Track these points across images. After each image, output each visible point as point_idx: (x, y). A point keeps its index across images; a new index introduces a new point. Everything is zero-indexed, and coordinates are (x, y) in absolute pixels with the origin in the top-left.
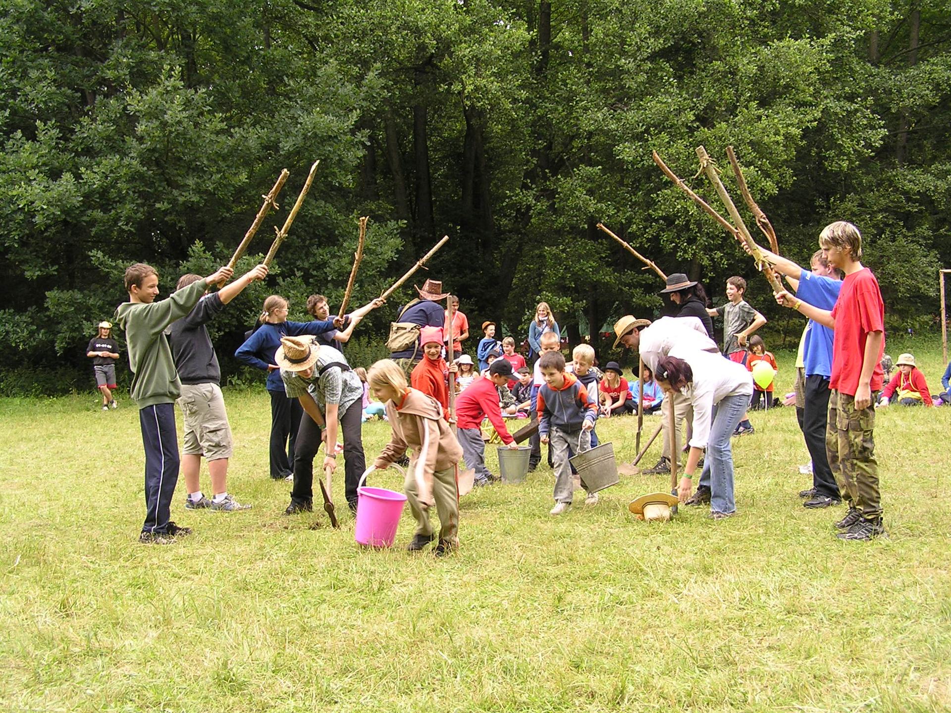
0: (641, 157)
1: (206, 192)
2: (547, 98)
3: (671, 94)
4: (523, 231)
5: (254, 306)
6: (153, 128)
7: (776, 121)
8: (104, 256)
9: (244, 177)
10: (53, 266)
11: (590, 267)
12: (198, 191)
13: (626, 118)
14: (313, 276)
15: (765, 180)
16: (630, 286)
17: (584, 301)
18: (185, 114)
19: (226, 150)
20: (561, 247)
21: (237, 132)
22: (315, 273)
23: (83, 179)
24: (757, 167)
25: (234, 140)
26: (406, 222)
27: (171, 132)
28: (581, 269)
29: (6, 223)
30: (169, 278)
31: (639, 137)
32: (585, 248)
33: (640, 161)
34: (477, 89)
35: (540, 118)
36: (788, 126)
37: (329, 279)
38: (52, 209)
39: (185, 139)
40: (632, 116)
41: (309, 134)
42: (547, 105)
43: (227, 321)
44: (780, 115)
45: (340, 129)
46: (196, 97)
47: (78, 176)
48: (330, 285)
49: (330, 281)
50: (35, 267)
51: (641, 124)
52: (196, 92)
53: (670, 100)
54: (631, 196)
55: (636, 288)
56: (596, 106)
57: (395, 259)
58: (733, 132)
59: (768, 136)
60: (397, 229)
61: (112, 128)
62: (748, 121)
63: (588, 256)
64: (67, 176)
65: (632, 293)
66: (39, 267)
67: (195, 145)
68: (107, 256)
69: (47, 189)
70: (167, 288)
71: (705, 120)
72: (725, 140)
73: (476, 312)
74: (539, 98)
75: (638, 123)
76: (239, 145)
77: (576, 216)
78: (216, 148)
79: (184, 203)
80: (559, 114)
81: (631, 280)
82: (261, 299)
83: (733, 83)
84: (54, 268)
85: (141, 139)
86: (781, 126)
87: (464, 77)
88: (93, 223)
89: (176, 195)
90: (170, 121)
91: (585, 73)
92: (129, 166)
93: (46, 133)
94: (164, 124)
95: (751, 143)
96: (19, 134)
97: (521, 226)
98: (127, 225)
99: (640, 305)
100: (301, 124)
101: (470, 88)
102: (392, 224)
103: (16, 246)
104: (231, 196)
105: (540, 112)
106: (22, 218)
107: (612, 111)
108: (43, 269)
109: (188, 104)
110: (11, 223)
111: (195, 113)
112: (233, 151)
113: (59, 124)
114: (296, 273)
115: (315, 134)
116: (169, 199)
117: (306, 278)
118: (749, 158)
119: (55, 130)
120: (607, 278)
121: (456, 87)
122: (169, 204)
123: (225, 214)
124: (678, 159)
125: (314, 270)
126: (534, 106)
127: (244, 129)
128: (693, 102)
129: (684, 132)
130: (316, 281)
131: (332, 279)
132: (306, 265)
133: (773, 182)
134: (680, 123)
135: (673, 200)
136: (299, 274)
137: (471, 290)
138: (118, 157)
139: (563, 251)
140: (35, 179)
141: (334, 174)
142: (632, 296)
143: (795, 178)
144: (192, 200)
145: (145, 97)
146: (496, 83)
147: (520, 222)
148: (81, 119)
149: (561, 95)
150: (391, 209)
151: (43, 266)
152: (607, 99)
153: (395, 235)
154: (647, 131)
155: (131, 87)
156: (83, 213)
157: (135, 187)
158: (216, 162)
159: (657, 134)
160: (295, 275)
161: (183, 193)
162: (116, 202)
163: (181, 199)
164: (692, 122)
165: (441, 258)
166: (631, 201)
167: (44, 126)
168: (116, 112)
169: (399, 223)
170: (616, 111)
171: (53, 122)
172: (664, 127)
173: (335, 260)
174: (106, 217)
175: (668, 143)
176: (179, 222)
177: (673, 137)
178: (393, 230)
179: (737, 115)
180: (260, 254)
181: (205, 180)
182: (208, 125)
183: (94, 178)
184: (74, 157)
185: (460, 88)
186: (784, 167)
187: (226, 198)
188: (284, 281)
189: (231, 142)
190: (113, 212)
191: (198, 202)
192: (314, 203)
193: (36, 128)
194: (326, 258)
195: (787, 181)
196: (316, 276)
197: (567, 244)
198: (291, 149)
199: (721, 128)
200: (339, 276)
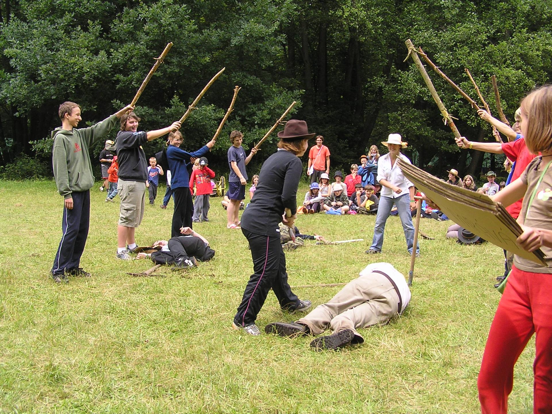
0: (451, 61)
1: (185, 66)
2: (398, 22)
3: (472, 22)
4: (379, 101)
5: (210, 136)
6: (154, 28)
7: (538, 41)
8: (121, 103)
9: (207, 59)
10: (94, 106)
11: (416, 126)
12: (179, 65)
13: (444, 37)
14: (246, 120)
15: (528, 78)
16: (440, 139)
17: (412, 146)
18: (173, 20)
19: (199, 42)
20: (399, 112)
21: (206, 31)
22: (248, 119)
23: (112, 56)
24: (523, 71)
25: (203, 37)
26: (304, 91)
27: (164, 30)
28: (410, 127)
29: (69, 78)
30: (160, 117)
31: (451, 49)
32: (413, 114)
33: (450, 64)
34: (351, 14)
35: (392, 34)
36: (547, 44)
37: (256, 123)
38: (93, 72)
39: (173, 34)
40: (447, 35)
41: (247, 35)
42: (397, 26)
43: (193, 144)
44: (542, 38)
45: (266, 33)
46: (180, 10)
47: (109, 54)
48: (256, 127)
49: (256, 124)
50: (84, 106)
51: (452, 41)
52: (181, 7)
53: (472, 26)
54: (443, 84)
55: (444, 140)
56: (426, 28)
57: (296, 113)
58: (510, 47)
59: (532, 51)
60: (299, 95)
61: (131, 26)
62: (520, 41)
63: (415, 119)
64: (102, 53)
65: (441, 143)
66: (87, 106)
67: (179, 38)
68: (122, 103)
69: (91, 60)
70: (158, 123)
71: (494, 40)
72: (505, 52)
73: (348, 148)
74: (393, 22)
75: (451, 39)
76: (206, 40)
77: (409, 95)
78: (193, 41)
79: (171, 72)
80: (404, 33)
81: (442, 135)
82: (214, 132)
83: (514, 16)
84: (95, 107)
85: (147, 34)
86: (541, 45)
87: (344, 7)
88: (118, 81)
89: (166, 67)
90: (164, 24)
91: (422, 7)
92: (139, 49)
93: (94, 27)
94: (161, 25)
95: (521, 55)
96: (79, 28)
97: (378, 98)
98: (136, 84)
99: (445, 150)
100: (243, 28)
101: (347, 14)
102: (297, 92)
103: (73, 92)
104: (200, 70)
105: (392, 31)
106: (77, 76)
107: (436, 31)
108: (88, 107)
109: (175, 13)
110: (71, 79)
111: (180, 19)
112: (203, 43)
113: (101, 22)
114: (237, 118)
115: (251, 35)
116: (162, 70)
117: (242, 122)
118: (519, 64)
119: (99, 26)
120: (426, 133)
121: (339, 13)
122: (162, 73)
123: (196, 81)
124: (474, 63)
125: (248, 117)
126: (389, 26)
127: (210, 30)
128: (487, 28)
129: (479, 47)
130: (249, 123)
131: (258, 123)
132: (244, 114)
133: (533, 80)
134: (477, 41)
135: (469, 88)
136: (238, 118)
137: (346, 135)
138: (133, 43)
139: (400, 115)
140: (85, 54)
141: (262, 60)
142: (441, 145)
143: (548, 78)
144: (175, 71)
145: (151, 9)
146: (363, 11)
147: (378, 96)
148: (113, 21)
149: (407, 21)
150: (298, 83)
151: (89, 106)
152: (434, 24)
153: (298, 99)
154: (456, 45)
155: (142, 3)
156: (113, 76)
157: (142, 62)
158: (192, 49)
159: (462, 47)
160: (235, 119)
161: (170, 67)
162: (132, 70)
163: (169, 70)
164: (485, 40)
165: (328, 115)
166: (444, 87)
167: (93, 23)
168: (134, 17)
169: (300, 91)
170: (439, 31)
171: (98, 21)
172: (467, 43)
173: (260, 112)
174: (125, 78)
175: (469, 53)
176: (168, 83)
177: (472, 50)
178: (297, 95)
179: (514, 37)
180: (212, 105)
181: (184, 59)
182: (186, 27)
183: (118, 56)
184: (110, 43)
185: (341, 13)
186: (542, 71)
187: (196, 71)
188: (229, 122)
189: (202, 37)
190: (130, 75)
191: (179, 72)
192: (249, 77)
193: (88, 25)
194: (255, 110)
195: (542, 79)
196: (249, 120)
197: (404, 111)
198: (237, 44)
199: (503, 45)
200: (262, 121)
